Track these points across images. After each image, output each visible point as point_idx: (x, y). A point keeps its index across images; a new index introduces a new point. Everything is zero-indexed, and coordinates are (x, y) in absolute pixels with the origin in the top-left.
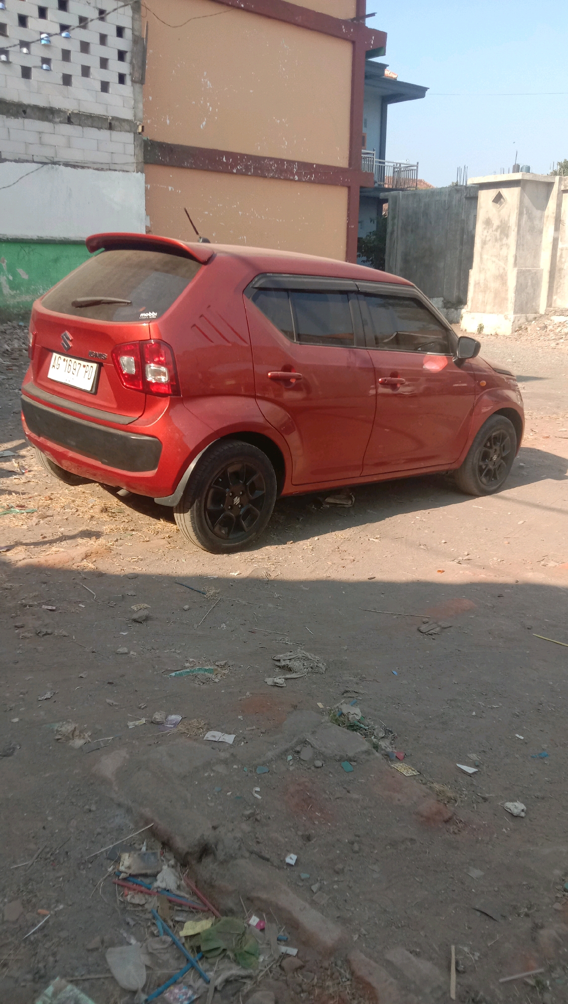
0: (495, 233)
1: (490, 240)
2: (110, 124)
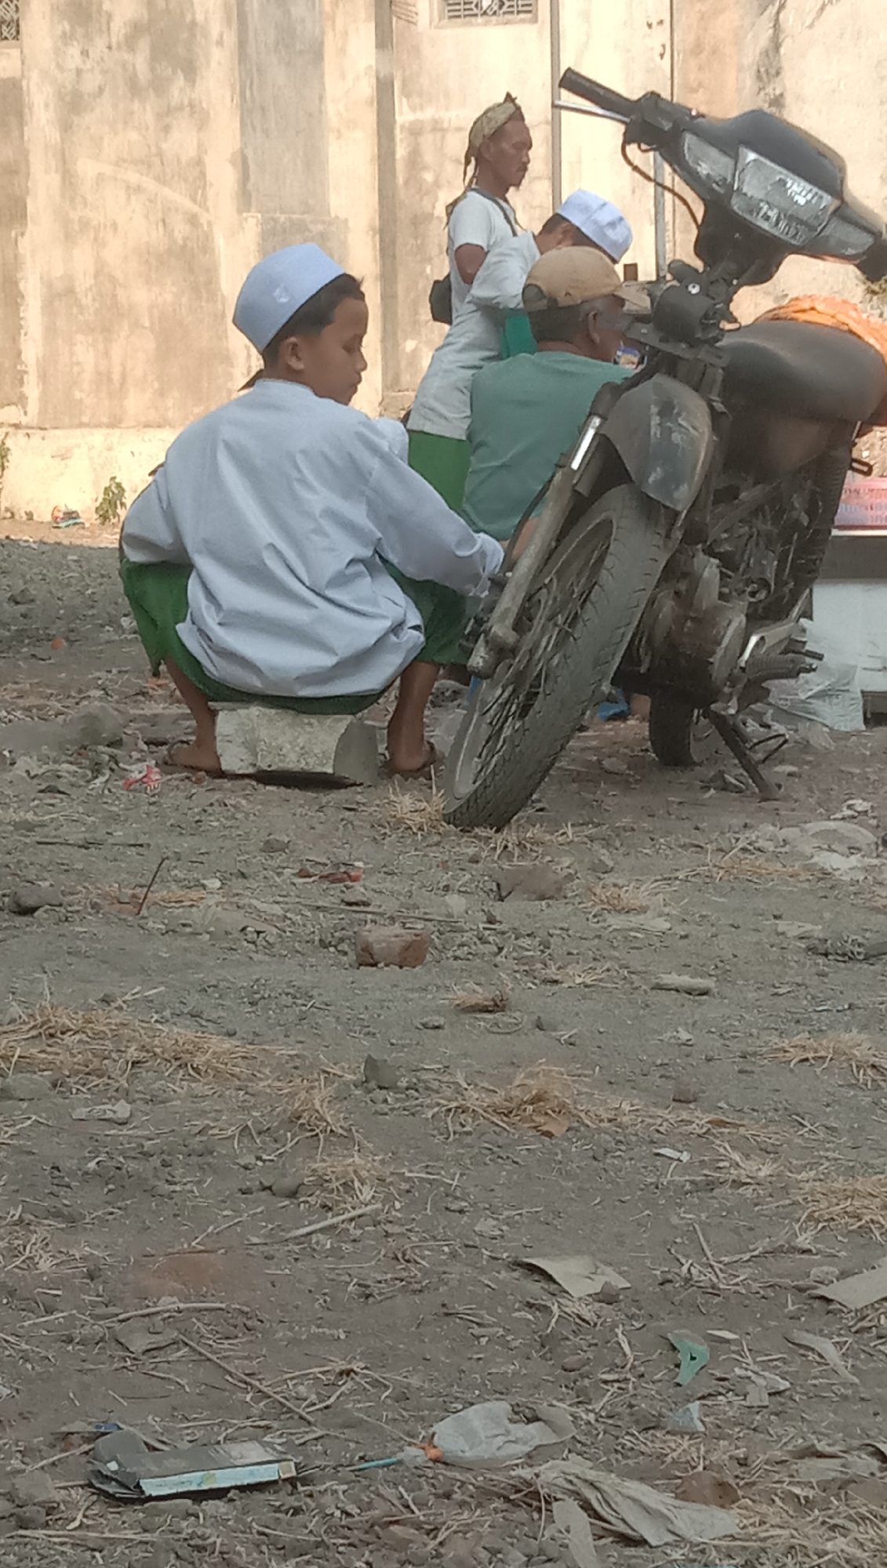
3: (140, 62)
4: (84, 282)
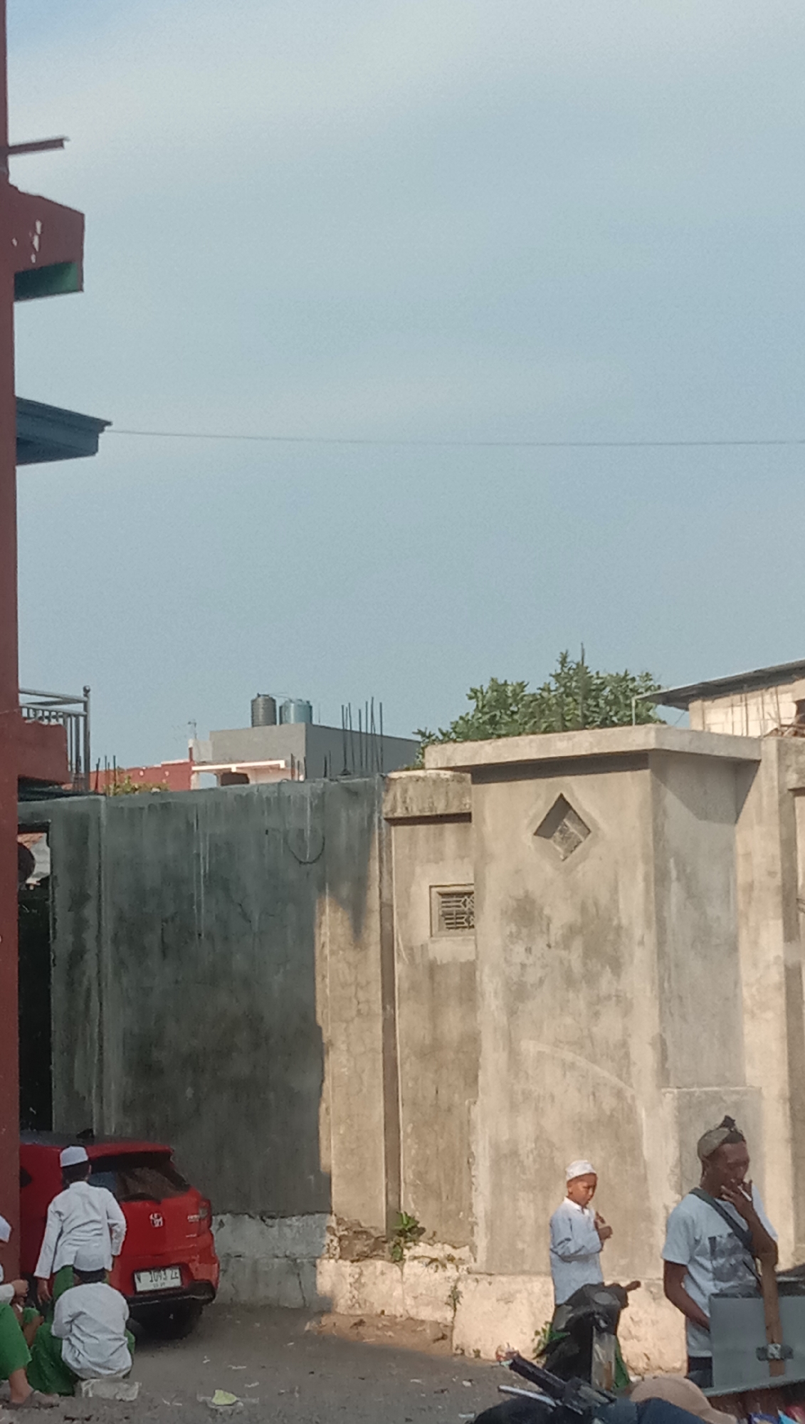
0: (564, 953)
1: (541, 981)
3: (574, 957)
4: (526, 1147)
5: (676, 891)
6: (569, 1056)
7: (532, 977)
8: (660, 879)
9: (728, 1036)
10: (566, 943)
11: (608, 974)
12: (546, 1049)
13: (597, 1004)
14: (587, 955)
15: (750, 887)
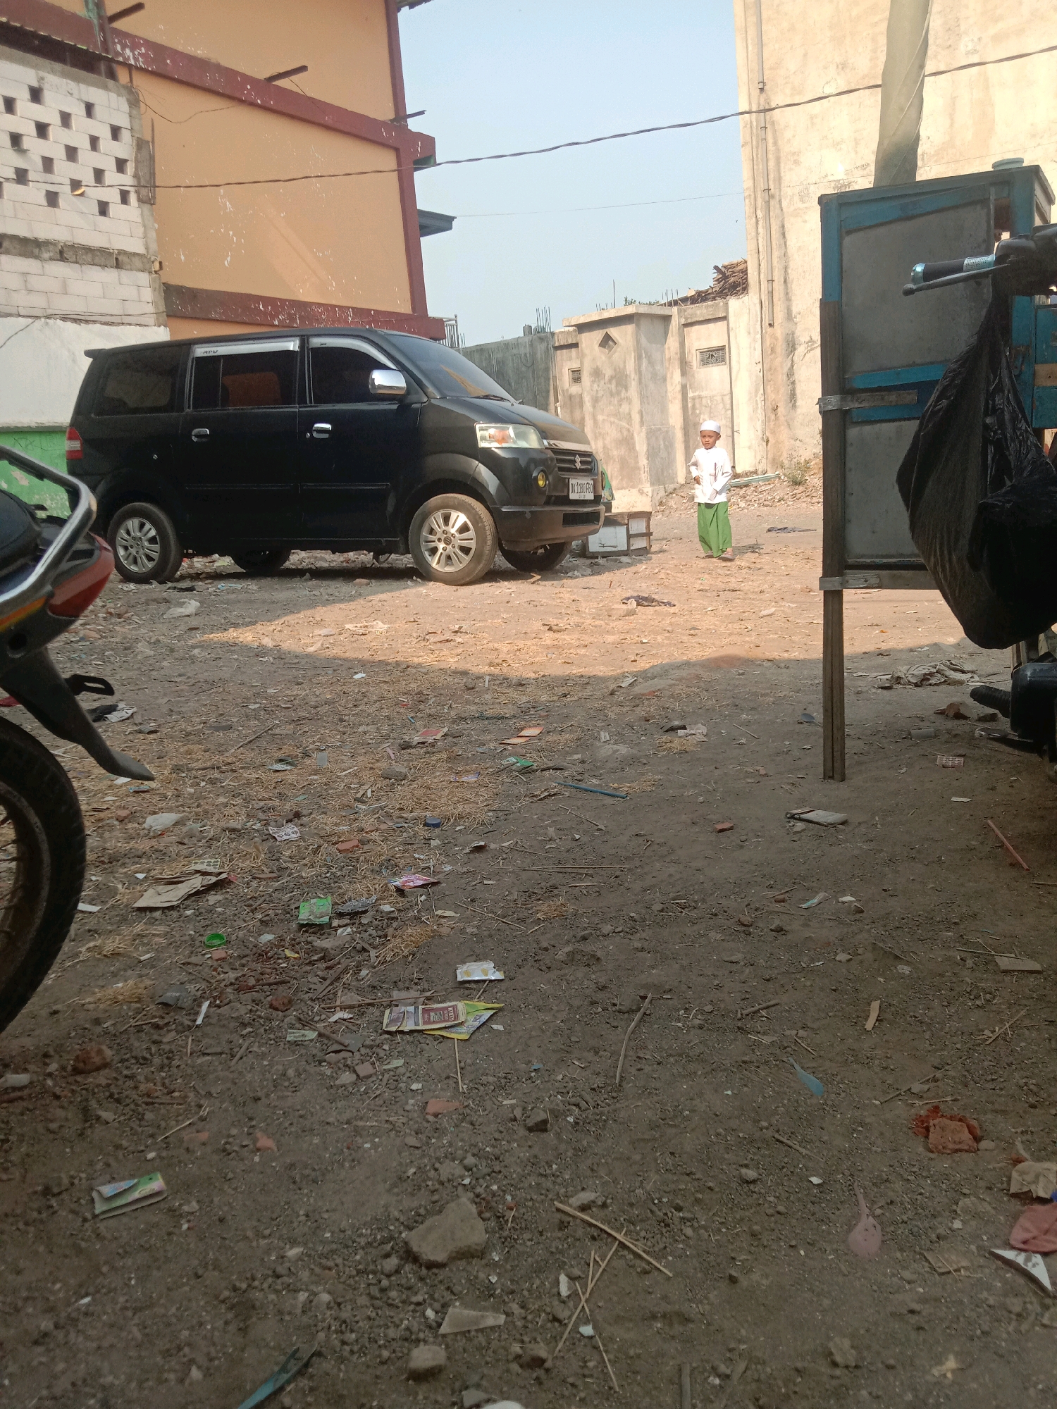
0: (609, 385)
1: (603, 395)
2: (117, 259)
5: (645, 362)
6: (612, 419)
7: (600, 394)
8: (639, 358)
9: (664, 410)
10: (610, 381)
11: (624, 391)
12: (605, 418)
13: (621, 401)
14: (617, 386)
15: (670, 359)
